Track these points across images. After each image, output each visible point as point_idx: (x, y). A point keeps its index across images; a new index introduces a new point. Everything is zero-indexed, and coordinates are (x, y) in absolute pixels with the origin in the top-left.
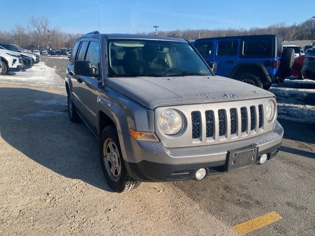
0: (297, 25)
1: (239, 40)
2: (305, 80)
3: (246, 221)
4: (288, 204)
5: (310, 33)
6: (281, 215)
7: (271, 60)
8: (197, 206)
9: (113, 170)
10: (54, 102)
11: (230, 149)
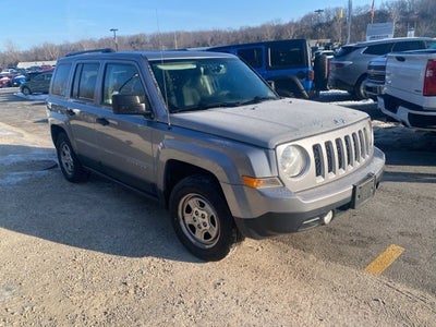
0: (295, 21)
1: (263, 47)
2: (330, 91)
3: (372, 260)
4: (402, 234)
5: (311, 31)
6: (401, 246)
7: (305, 70)
8: (312, 257)
9: (199, 235)
10: (19, 158)
11: (355, 183)
